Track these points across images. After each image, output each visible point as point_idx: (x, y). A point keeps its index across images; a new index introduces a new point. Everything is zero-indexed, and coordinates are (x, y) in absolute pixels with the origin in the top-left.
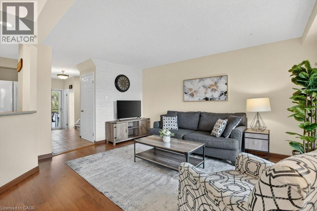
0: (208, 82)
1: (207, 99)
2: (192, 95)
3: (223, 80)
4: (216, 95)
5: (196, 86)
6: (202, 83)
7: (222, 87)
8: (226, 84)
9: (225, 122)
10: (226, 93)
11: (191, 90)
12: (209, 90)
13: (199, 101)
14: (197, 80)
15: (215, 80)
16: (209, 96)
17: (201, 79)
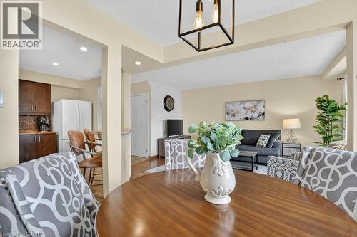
0: (248, 105)
1: (247, 119)
2: (234, 115)
3: (262, 104)
4: (255, 115)
5: (237, 107)
6: (242, 105)
7: (261, 110)
8: (264, 107)
9: (269, 136)
10: (264, 114)
11: (232, 111)
12: (249, 112)
13: (240, 120)
14: (239, 103)
15: (255, 103)
16: (249, 116)
17: (242, 102)
